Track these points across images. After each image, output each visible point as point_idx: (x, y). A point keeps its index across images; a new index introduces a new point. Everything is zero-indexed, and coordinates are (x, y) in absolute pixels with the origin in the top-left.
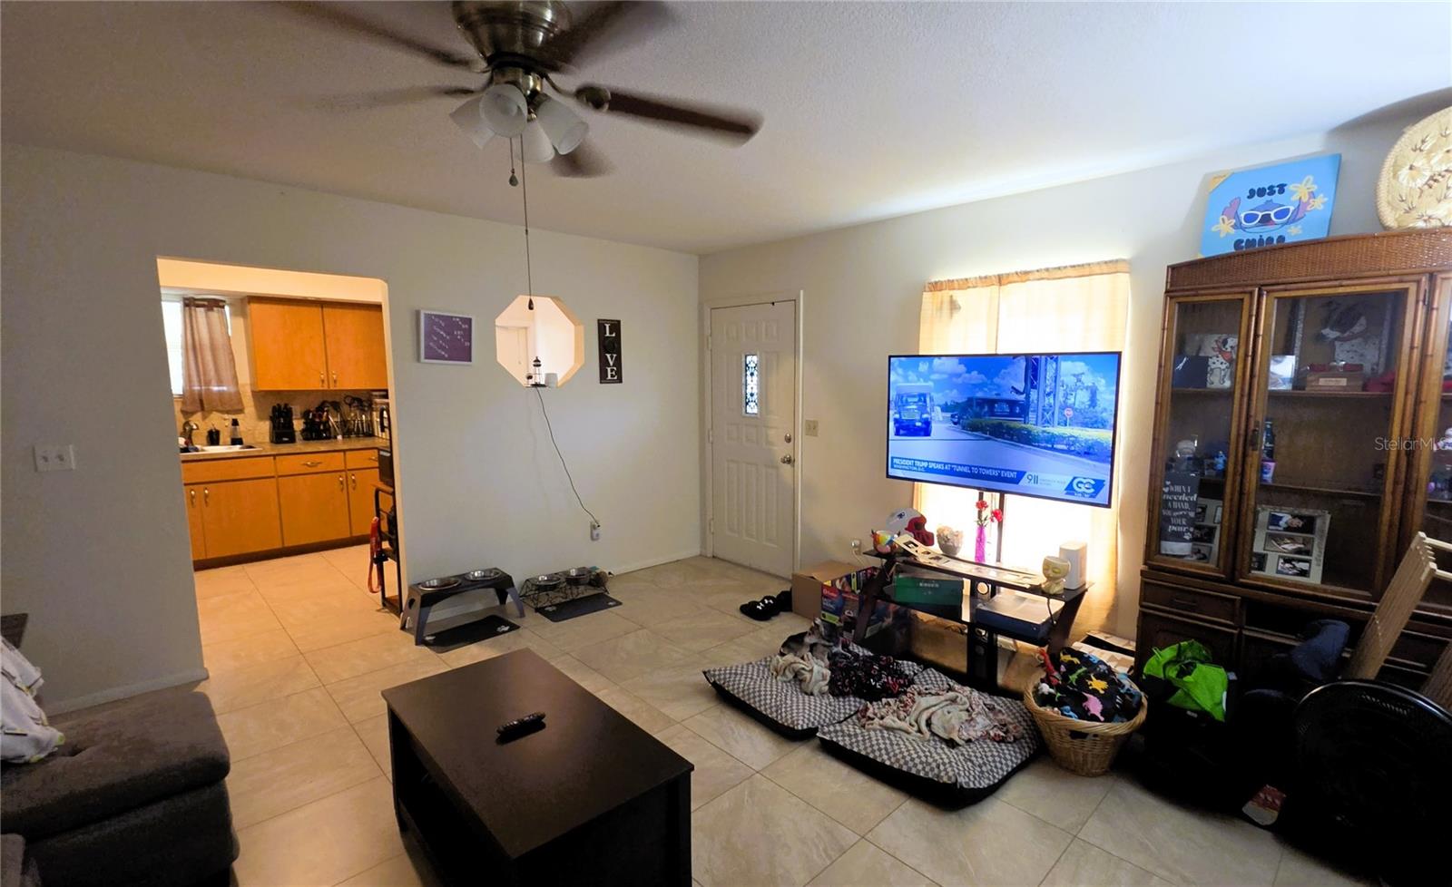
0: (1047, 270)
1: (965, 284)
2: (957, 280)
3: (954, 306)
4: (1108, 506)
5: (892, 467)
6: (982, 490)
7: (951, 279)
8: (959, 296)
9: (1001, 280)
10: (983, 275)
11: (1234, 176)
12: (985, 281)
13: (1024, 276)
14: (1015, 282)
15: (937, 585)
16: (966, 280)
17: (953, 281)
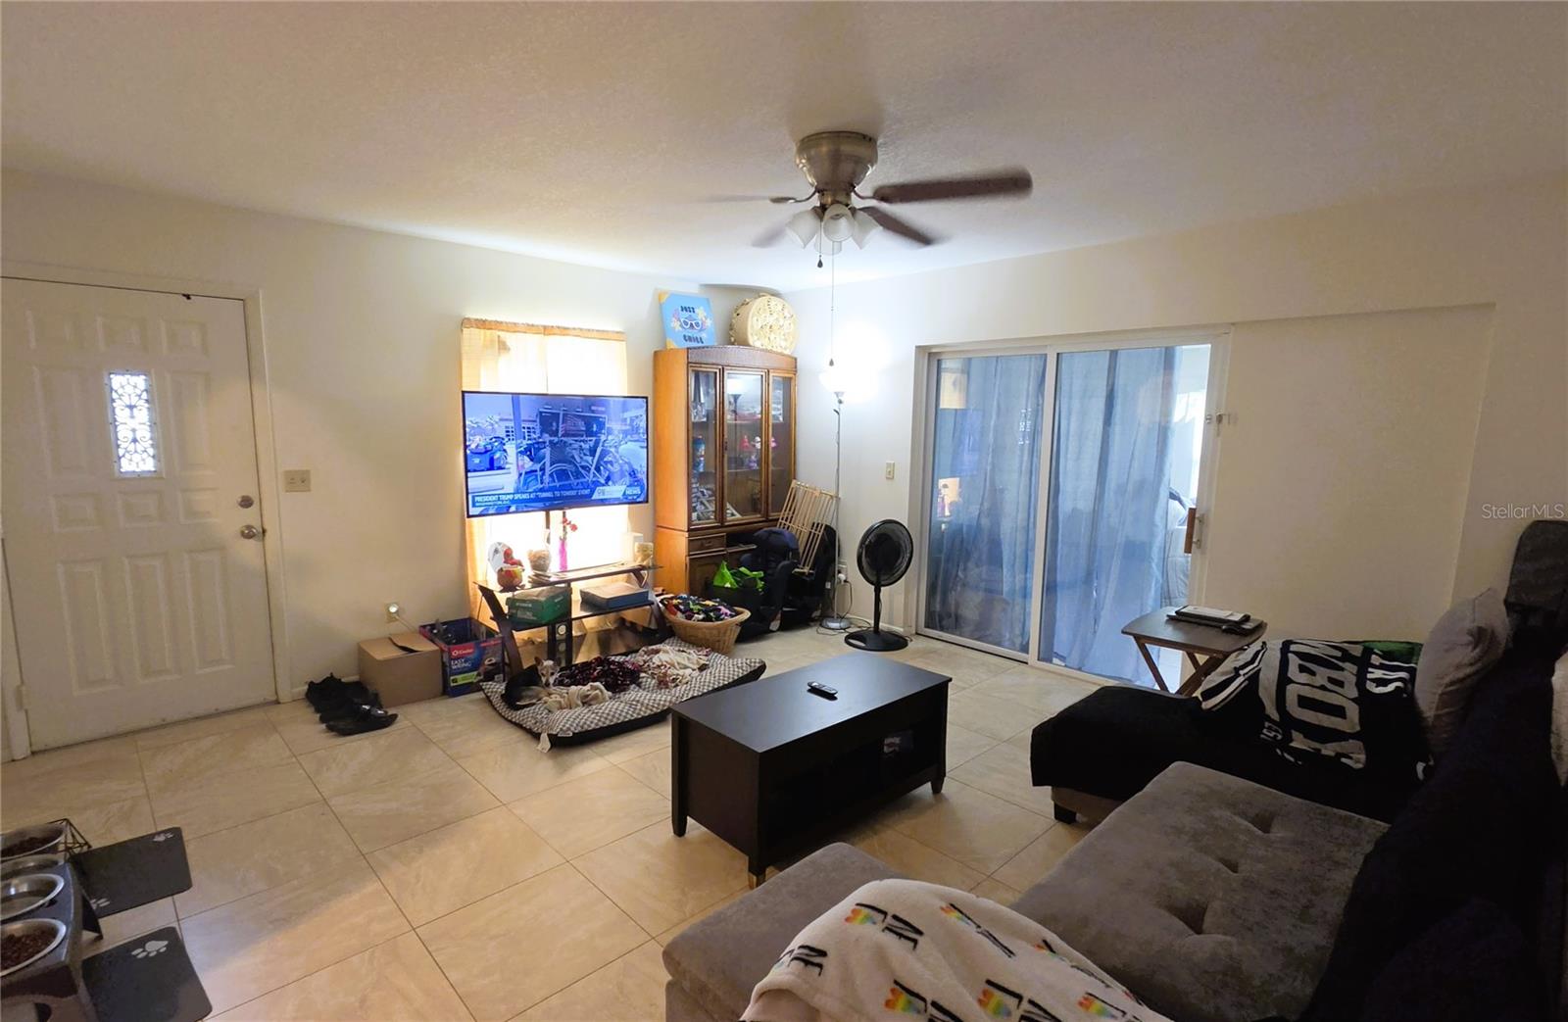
0: (581, 329)
1: (513, 328)
2: (506, 323)
3: (503, 347)
4: (647, 502)
5: (474, 506)
6: (547, 510)
7: (499, 320)
8: (509, 338)
9: (546, 330)
10: (530, 323)
11: (674, 296)
12: (530, 328)
13: (564, 331)
14: (554, 334)
15: (530, 605)
16: (515, 324)
17: (502, 323)
